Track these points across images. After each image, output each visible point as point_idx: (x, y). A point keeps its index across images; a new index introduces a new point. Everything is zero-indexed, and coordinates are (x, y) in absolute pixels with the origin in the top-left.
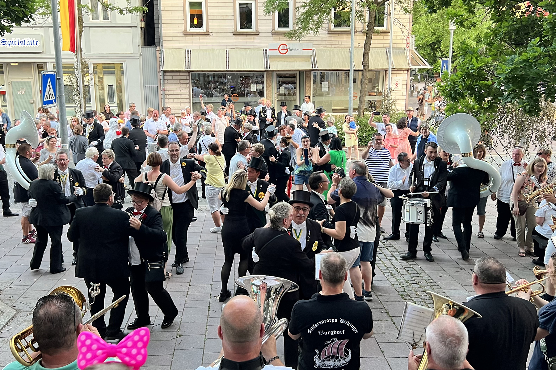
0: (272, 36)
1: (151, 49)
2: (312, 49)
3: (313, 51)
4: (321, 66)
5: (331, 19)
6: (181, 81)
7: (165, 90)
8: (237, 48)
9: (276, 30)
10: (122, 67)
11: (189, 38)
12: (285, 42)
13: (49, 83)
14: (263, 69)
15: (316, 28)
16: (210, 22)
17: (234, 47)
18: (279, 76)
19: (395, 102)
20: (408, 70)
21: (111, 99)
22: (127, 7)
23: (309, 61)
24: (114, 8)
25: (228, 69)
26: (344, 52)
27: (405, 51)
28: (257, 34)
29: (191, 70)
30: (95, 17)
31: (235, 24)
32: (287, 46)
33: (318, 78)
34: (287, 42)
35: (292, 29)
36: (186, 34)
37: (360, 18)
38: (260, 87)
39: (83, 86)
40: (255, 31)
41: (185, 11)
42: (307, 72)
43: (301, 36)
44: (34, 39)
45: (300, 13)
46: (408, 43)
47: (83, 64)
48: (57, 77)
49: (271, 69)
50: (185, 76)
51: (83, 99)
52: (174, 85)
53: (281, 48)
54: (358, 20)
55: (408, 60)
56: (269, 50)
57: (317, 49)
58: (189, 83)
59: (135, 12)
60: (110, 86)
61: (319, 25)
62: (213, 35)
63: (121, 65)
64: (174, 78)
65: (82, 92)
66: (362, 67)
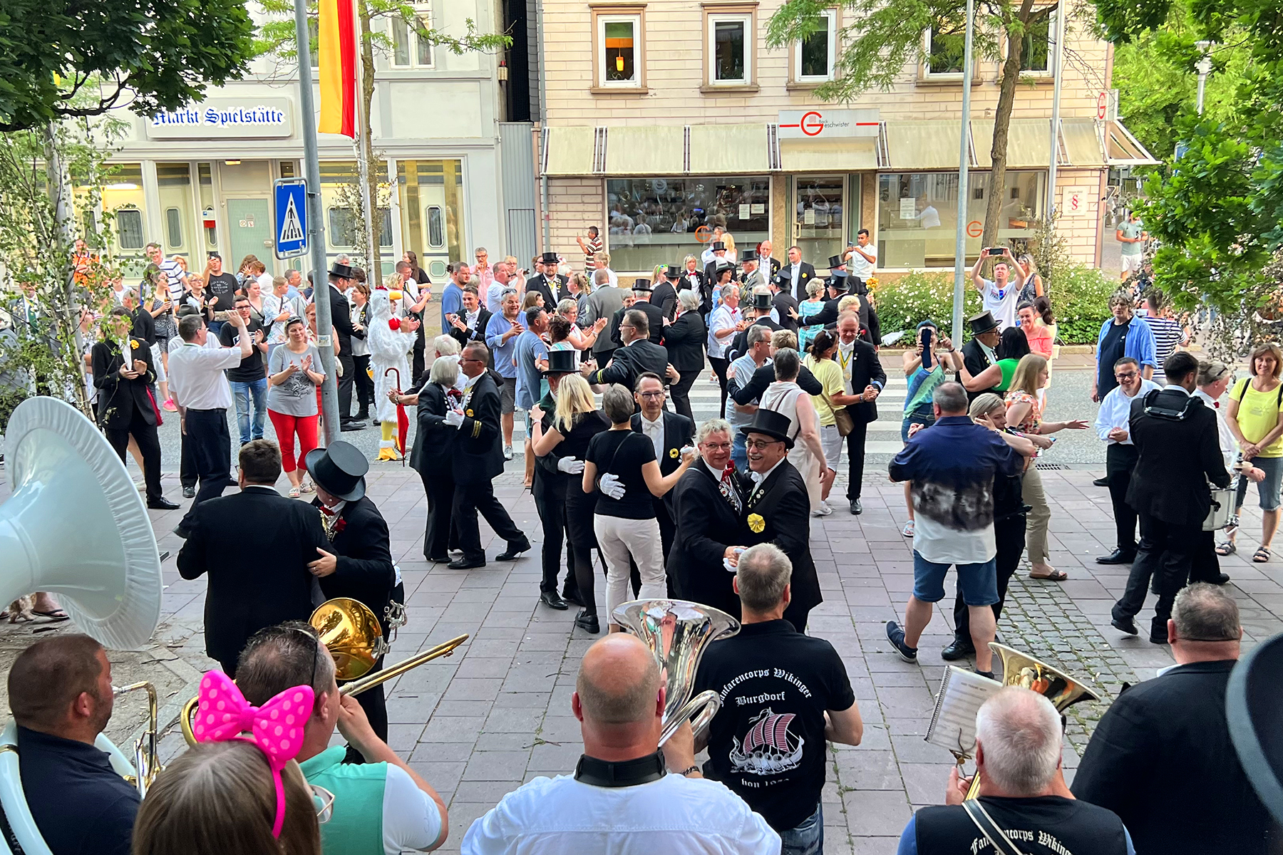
0: (787, 93)
1: (520, 128)
2: (879, 122)
3: (881, 128)
4: (900, 160)
5: (923, 54)
6: (586, 199)
7: (551, 218)
8: (709, 123)
9: (797, 80)
10: (459, 169)
11: (605, 103)
12: (817, 107)
13: (291, 205)
14: (767, 169)
15: (887, 75)
16: (650, 65)
17: (702, 120)
18: (803, 185)
19: (1064, 244)
20: (1101, 170)
21: (436, 238)
22: (468, 37)
23: (870, 150)
24: (441, 38)
25: (687, 171)
26: (952, 129)
27: (1096, 126)
28: (753, 91)
29: (606, 172)
30: (402, 60)
31: (705, 69)
32: (820, 117)
33: (894, 190)
34: (821, 108)
35: (832, 79)
36: (597, 93)
37: (989, 52)
38: (759, 209)
39: (372, 211)
40: (749, 82)
41: (594, 42)
42: (866, 176)
43: (851, 93)
44: (274, 109)
45: (850, 43)
46: (1102, 108)
47: (372, 162)
48: (307, 191)
49: (783, 170)
50: (595, 188)
51: (371, 238)
52: (571, 207)
53: (807, 121)
54: (984, 54)
55: (1101, 147)
56: (781, 126)
57: (890, 123)
58: (603, 203)
59: (484, 46)
60: (433, 210)
61: (894, 68)
62: (655, 94)
63: (457, 164)
64: (571, 190)
65: (369, 223)
66: (990, 164)
